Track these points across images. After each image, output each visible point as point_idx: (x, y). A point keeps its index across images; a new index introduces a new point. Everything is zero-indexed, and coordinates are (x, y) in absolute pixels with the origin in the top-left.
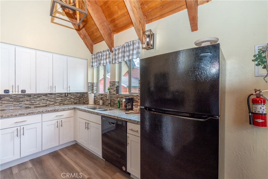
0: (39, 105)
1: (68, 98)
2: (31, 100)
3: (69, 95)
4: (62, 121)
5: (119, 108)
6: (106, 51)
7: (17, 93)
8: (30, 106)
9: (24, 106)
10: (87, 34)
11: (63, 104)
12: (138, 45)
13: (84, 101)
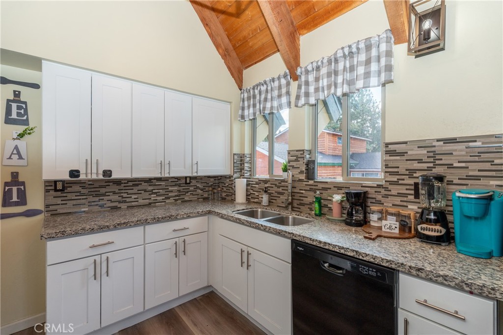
0: (136, 203)
1: (192, 188)
2: (122, 191)
3: (194, 182)
4: (184, 241)
5: (320, 214)
6: (279, 78)
7: (94, 177)
8: (119, 205)
9: (107, 205)
10: (230, 47)
11: (182, 200)
12: (387, 45)
13: (224, 194)
